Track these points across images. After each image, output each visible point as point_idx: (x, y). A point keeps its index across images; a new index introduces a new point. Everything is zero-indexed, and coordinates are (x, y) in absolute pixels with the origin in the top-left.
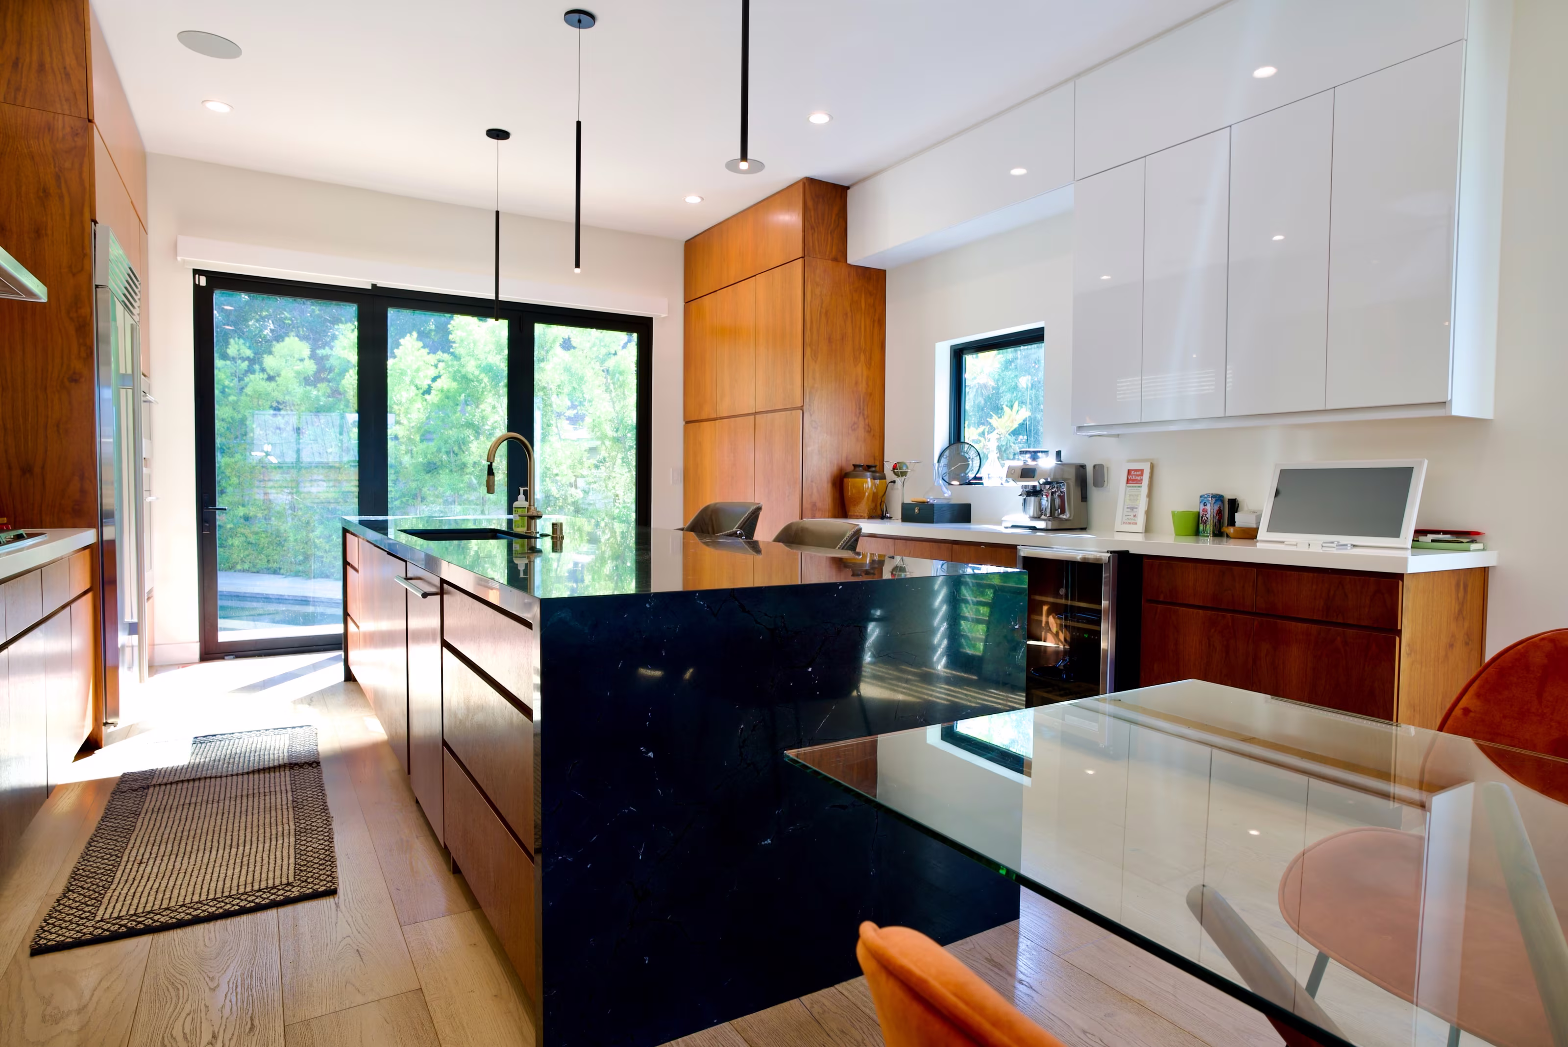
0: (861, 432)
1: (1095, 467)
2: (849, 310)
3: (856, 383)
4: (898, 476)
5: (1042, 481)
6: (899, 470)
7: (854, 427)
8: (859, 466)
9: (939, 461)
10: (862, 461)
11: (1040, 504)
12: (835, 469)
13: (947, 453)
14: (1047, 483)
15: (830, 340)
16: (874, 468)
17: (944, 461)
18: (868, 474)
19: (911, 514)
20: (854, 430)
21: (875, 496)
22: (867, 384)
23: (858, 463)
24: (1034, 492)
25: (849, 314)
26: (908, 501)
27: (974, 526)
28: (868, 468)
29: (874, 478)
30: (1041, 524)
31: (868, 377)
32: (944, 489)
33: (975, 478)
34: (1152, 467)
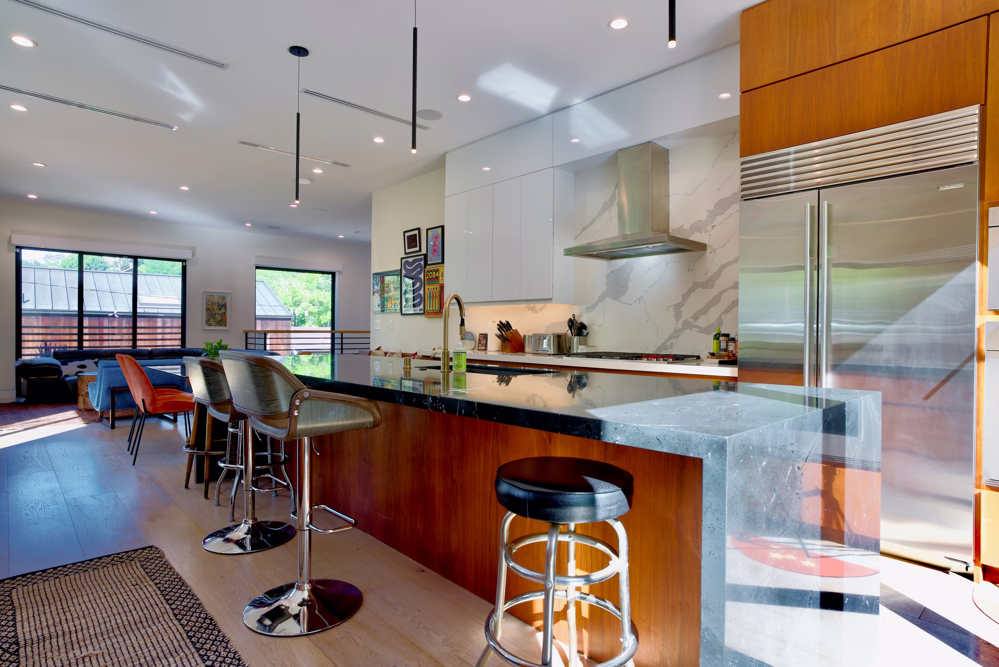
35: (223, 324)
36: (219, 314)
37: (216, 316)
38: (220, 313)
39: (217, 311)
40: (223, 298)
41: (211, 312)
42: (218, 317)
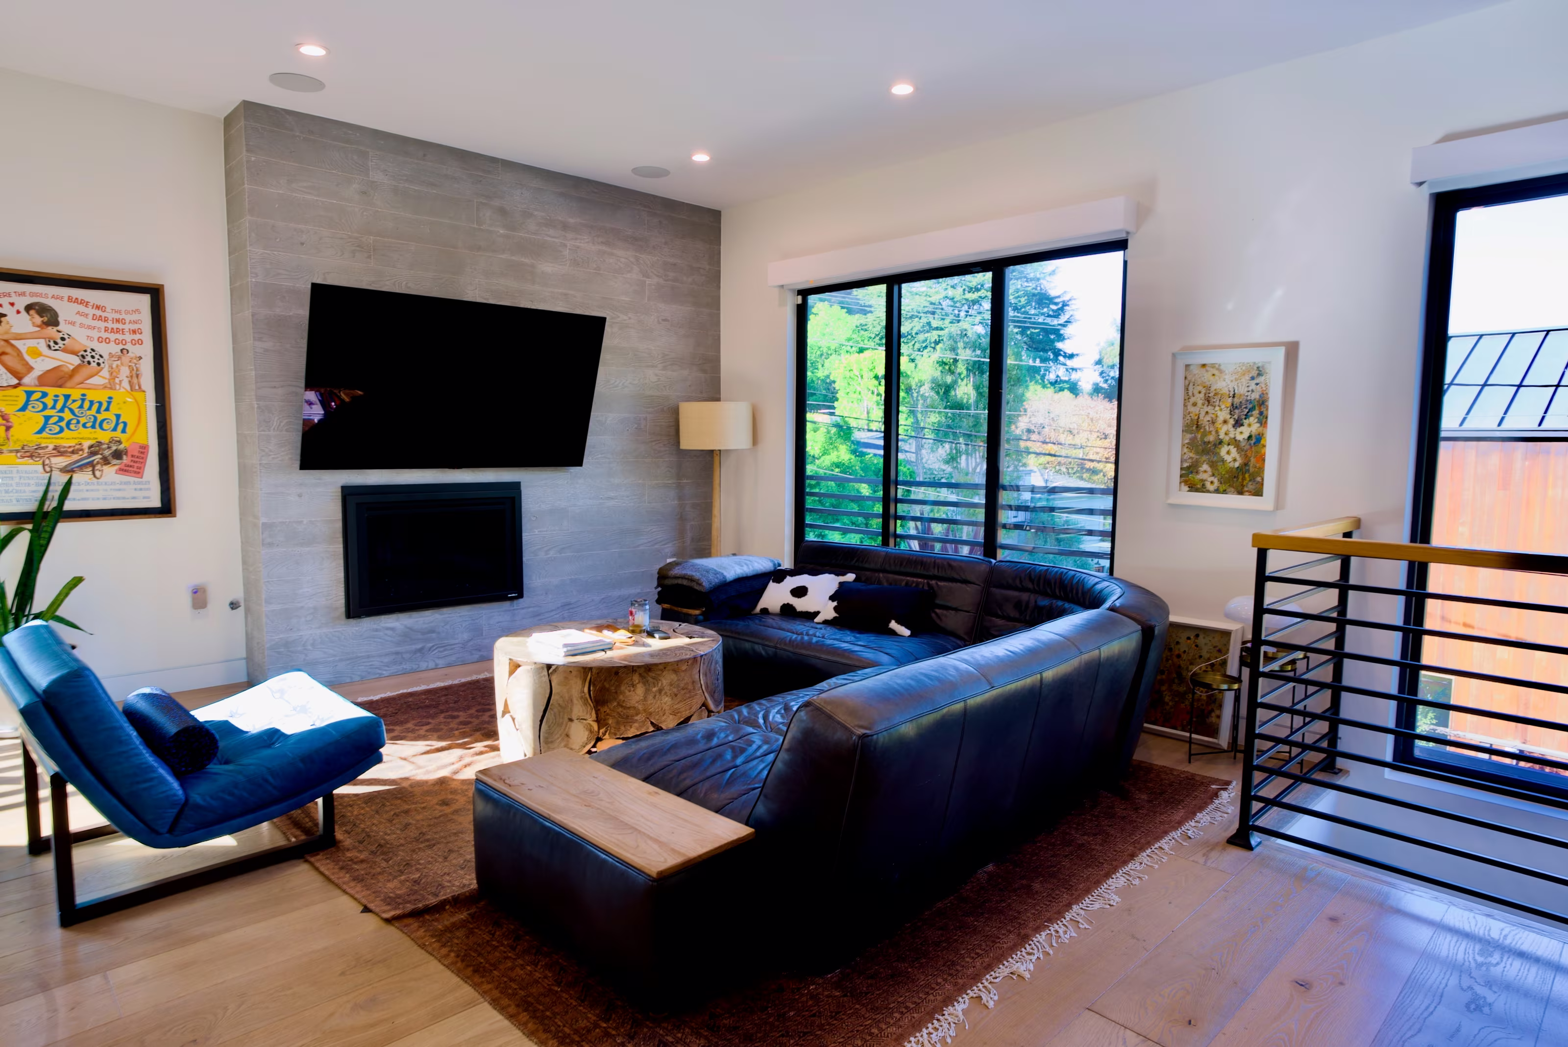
35: (1251, 487)
36: (1235, 442)
37: (1223, 451)
38: (1239, 437)
39: (1226, 431)
40: (1254, 373)
41: (1205, 434)
42: (1230, 456)
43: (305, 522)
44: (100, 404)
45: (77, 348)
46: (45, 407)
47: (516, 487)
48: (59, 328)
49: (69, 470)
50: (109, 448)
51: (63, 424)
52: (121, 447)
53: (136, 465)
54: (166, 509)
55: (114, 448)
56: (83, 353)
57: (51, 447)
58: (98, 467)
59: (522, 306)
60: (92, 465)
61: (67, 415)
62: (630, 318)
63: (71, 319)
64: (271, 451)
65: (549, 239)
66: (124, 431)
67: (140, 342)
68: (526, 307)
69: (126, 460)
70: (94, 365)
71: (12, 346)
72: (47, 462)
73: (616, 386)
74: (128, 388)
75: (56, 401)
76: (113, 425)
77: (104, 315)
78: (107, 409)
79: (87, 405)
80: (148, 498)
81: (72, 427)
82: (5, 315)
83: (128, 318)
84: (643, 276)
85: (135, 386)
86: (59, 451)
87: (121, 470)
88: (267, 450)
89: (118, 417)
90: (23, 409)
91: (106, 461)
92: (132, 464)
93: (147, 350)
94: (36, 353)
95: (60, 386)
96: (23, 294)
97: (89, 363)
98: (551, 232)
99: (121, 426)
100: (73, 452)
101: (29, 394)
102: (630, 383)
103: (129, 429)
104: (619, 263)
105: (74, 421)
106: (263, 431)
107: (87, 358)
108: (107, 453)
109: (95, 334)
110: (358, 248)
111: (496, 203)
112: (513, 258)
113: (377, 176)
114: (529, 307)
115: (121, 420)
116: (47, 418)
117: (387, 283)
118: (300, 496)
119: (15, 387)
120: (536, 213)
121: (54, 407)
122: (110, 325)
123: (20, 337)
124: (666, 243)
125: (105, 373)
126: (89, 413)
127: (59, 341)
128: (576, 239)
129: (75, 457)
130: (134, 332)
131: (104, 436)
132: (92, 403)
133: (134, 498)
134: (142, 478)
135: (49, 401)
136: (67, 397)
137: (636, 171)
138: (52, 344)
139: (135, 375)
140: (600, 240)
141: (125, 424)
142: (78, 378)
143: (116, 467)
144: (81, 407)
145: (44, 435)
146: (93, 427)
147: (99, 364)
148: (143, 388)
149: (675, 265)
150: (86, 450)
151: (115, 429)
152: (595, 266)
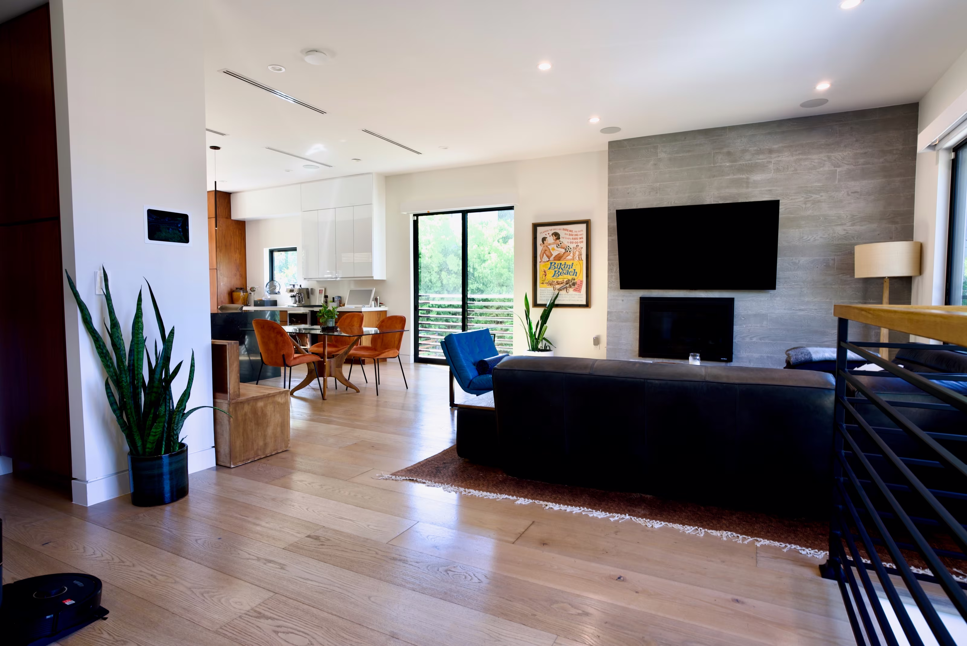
0: (238, 277)
1: (311, 289)
2: (232, 234)
3: (236, 260)
4: (252, 291)
5: (296, 293)
6: (253, 290)
7: (235, 275)
8: (238, 288)
9: (266, 287)
10: (239, 287)
11: (296, 300)
12: (229, 289)
13: (269, 284)
14: (297, 294)
15: (226, 246)
16: (243, 289)
17: (268, 287)
18: (242, 291)
19: (256, 304)
20: (235, 276)
21: (244, 299)
22: (240, 260)
23: (237, 287)
24: (294, 296)
25: (232, 237)
26: (256, 299)
27: (278, 307)
28: (241, 289)
29: (243, 292)
30: (296, 305)
31: (240, 258)
32: (268, 295)
33: (278, 292)
34: (325, 289)
43: (624, 312)
44: (570, 265)
45: (564, 246)
46: (555, 268)
47: (732, 300)
48: (560, 240)
49: (560, 290)
50: (571, 282)
51: (559, 273)
52: (575, 281)
53: (579, 288)
54: (587, 305)
55: (573, 282)
56: (566, 248)
57: (556, 281)
58: (568, 289)
59: (740, 201)
60: (566, 288)
61: (561, 270)
62: (822, 196)
63: (563, 237)
64: (612, 281)
65: (759, 161)
66: (576, 275)
67: (582, 242)
68: (742, 201)
69: (576, 286)
70: (569, 252)
71: (548, 248)
72: (554, 287)
73: (809, 240)
74: (578, 259)
75: (558, 266)
76: (573, 273)
77: (572, 233)
78: (572, 268)
79: (566, 266)
80: (582, 300)
81: (562, 274)
82: (547, 238)
83: (579, 233)
84: (834, 167)
85: (580, 259)
86: (558, 283)
87: (574, 290)
88: (611, 281)
89: (575, 270)
90: (550, 269)
91: (570, 287)
92: (578, 288)
93: (584, 245)
94: (554, 249)
95: (559, 260)
96: (551, 230)
97: (567, 251)
98: (761, 157)
99: (575, 273)
100: (561, 283)
101: (551, 263)
102: (821, 237)
103: (578, 275)
104: (813, 163)
105: (562, 272)
106: (610, 273)
107: (567, 250)
108: (571, 283)
109: (569, 241)
110: (652, 190)
111: (725, 150)
112: (735, 177)
113: (662, 155)
114: (744, 201)
115: (576, 271)
116: (555, 271)
117: (665, 203)
118: (623, 300)
119: (548, 261)
120: (751, 149)
121: (557, 268)
122: (574, 237)
123: (550, 245)
124: (857, 141)
125: (572, 255)
126: (566, 269)
127: (560, 244)
128: (779, 156)
129: (562, 285)
130: (581, 238)
131: (570, 277)
132: (567, 265)
133: (578, 300)
134: (580, 293)
135: (556, 265)
136: (561, 264)
137: (803, 105)
138: (558, 246)
139: (580, 254)
140: (798, 152)
141: (576, 273)
142: (564, 257)
143: (573, 289)
144: (564, 267)
145: (554, 277)
146: (567, 274)
147: (570, 251)
148: (582, 259)
149: (865, 153)
150: (565, 283)
151: (573, 275)
152: (793, 169)
